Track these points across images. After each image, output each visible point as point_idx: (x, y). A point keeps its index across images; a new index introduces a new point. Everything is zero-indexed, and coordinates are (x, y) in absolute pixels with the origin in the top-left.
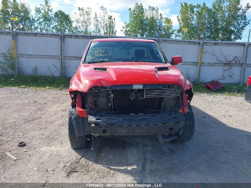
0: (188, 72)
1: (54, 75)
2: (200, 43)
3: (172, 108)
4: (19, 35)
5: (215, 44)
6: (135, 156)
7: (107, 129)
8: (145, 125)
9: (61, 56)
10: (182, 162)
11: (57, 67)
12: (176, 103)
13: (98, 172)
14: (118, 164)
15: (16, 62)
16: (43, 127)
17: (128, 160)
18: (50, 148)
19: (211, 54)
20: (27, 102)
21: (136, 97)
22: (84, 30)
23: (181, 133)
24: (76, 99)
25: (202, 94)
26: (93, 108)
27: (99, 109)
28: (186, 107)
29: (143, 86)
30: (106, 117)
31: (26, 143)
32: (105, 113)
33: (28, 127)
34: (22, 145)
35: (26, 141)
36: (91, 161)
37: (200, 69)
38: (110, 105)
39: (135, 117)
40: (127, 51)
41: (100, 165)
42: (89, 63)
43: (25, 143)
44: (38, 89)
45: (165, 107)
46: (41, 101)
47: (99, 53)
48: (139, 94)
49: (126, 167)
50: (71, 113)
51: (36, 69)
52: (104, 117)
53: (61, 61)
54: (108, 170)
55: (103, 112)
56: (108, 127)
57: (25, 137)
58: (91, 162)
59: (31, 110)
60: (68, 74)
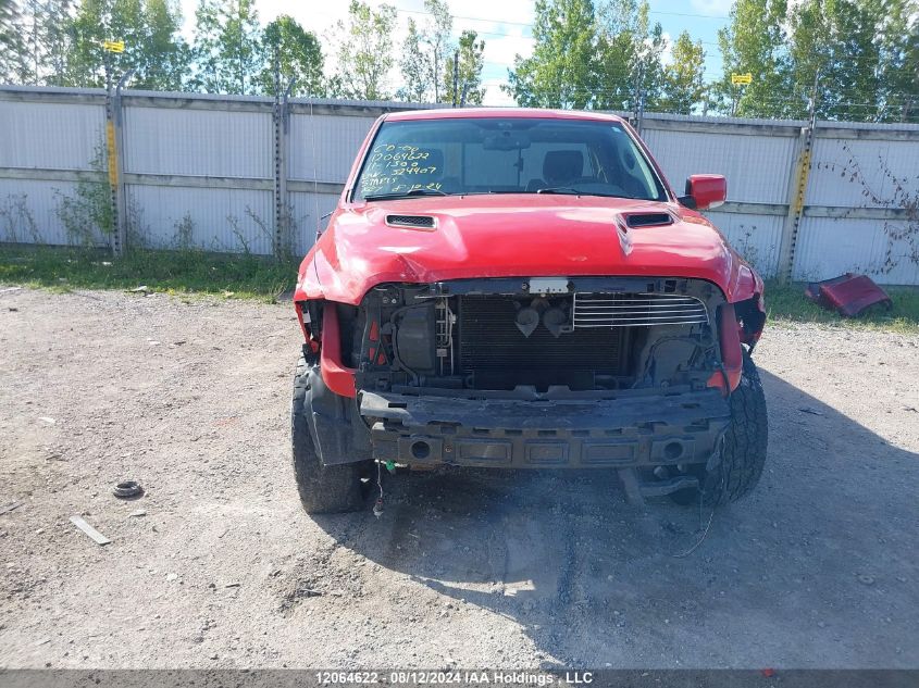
0: (751, 242)
1: (252, 251)
2: (798, 130)
3: (679, 367)
4: (130, 105)
5: (861, 133)
6: (533, 545)
7: (428, 441)
8: (574, 432)
9: (277, 179)
10: (712, 576)
11: (261, 220)
12: (698, 351)
13: (395, 600)
14: (469, 573)
15: (118, 202)
16: (203, 431)
17: (507, 560)
18: (226, 509)
19: (843, 174)
20: (153, 343)
21: (541, 323)
22: (363, 88)
23: (711, 463)
24: (320, 330)
25: (801, 328)
26: (381, 362)
27: (401, 370)
28: (735, 366)
29: (566, 282)
30: (426, 398)
31: (144, 486)
32: (425, 385)
33: (153, 432)
34: (130, 492)
35: (141, 478)
36: (371, 558)
37: (796, 232)
38: (442, 352)
39: (538, 400)
40: (513, 156)
41: (403, 576)
42: (370, 199)
43: (140, 488)
44: (193, 297)
45: (654, 363)
46: (202, 342)
47: (410, 163)
48: (553, 315)
49: (498, 586)
50: (302, 382)
51: (190, 228)
52: (419, 399)
53: (278, 199)
54: (431, 593)
55: (415, 376)
56: (432, 434)
57: (142, 467)
58: (370, 563)
59: (165, 372)
60: (301, 246)
